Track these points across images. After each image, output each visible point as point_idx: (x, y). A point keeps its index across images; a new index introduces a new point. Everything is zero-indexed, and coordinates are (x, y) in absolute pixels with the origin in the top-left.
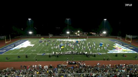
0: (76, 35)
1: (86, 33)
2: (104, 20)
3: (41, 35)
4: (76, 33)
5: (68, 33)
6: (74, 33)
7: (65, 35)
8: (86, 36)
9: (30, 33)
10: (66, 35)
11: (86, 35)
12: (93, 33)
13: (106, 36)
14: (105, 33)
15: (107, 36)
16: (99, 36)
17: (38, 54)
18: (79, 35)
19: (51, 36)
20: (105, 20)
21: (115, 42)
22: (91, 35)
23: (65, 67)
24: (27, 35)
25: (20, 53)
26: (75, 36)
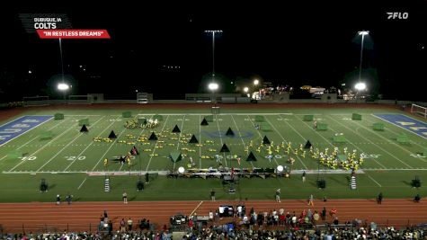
0: (245, 95)
1: (288, 90)
2: (361, 33)
3: (105, 98)
4: (246, 90)
5: (213, 86)
6: (238, 89)
7: (201, 95)
8: (286, 100)
9: (63, 87)
10: (205, 95)
11: (287, 95)
12: (313, 90)
13: (367, 99)
14: (361, 86)
15: (370, 100)
16: (339, 101)
17: (91, 173)
18: (256, 96)
19: (144, 99)
20: (364, 33)
21: (403, 123)
22: (308, 95)
23: (200, 224)
24: (51, 98)
25: (22, 168)
26: (240, 99)
